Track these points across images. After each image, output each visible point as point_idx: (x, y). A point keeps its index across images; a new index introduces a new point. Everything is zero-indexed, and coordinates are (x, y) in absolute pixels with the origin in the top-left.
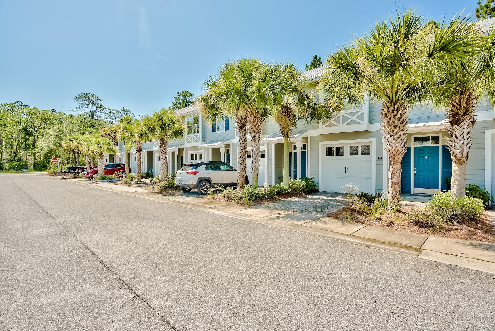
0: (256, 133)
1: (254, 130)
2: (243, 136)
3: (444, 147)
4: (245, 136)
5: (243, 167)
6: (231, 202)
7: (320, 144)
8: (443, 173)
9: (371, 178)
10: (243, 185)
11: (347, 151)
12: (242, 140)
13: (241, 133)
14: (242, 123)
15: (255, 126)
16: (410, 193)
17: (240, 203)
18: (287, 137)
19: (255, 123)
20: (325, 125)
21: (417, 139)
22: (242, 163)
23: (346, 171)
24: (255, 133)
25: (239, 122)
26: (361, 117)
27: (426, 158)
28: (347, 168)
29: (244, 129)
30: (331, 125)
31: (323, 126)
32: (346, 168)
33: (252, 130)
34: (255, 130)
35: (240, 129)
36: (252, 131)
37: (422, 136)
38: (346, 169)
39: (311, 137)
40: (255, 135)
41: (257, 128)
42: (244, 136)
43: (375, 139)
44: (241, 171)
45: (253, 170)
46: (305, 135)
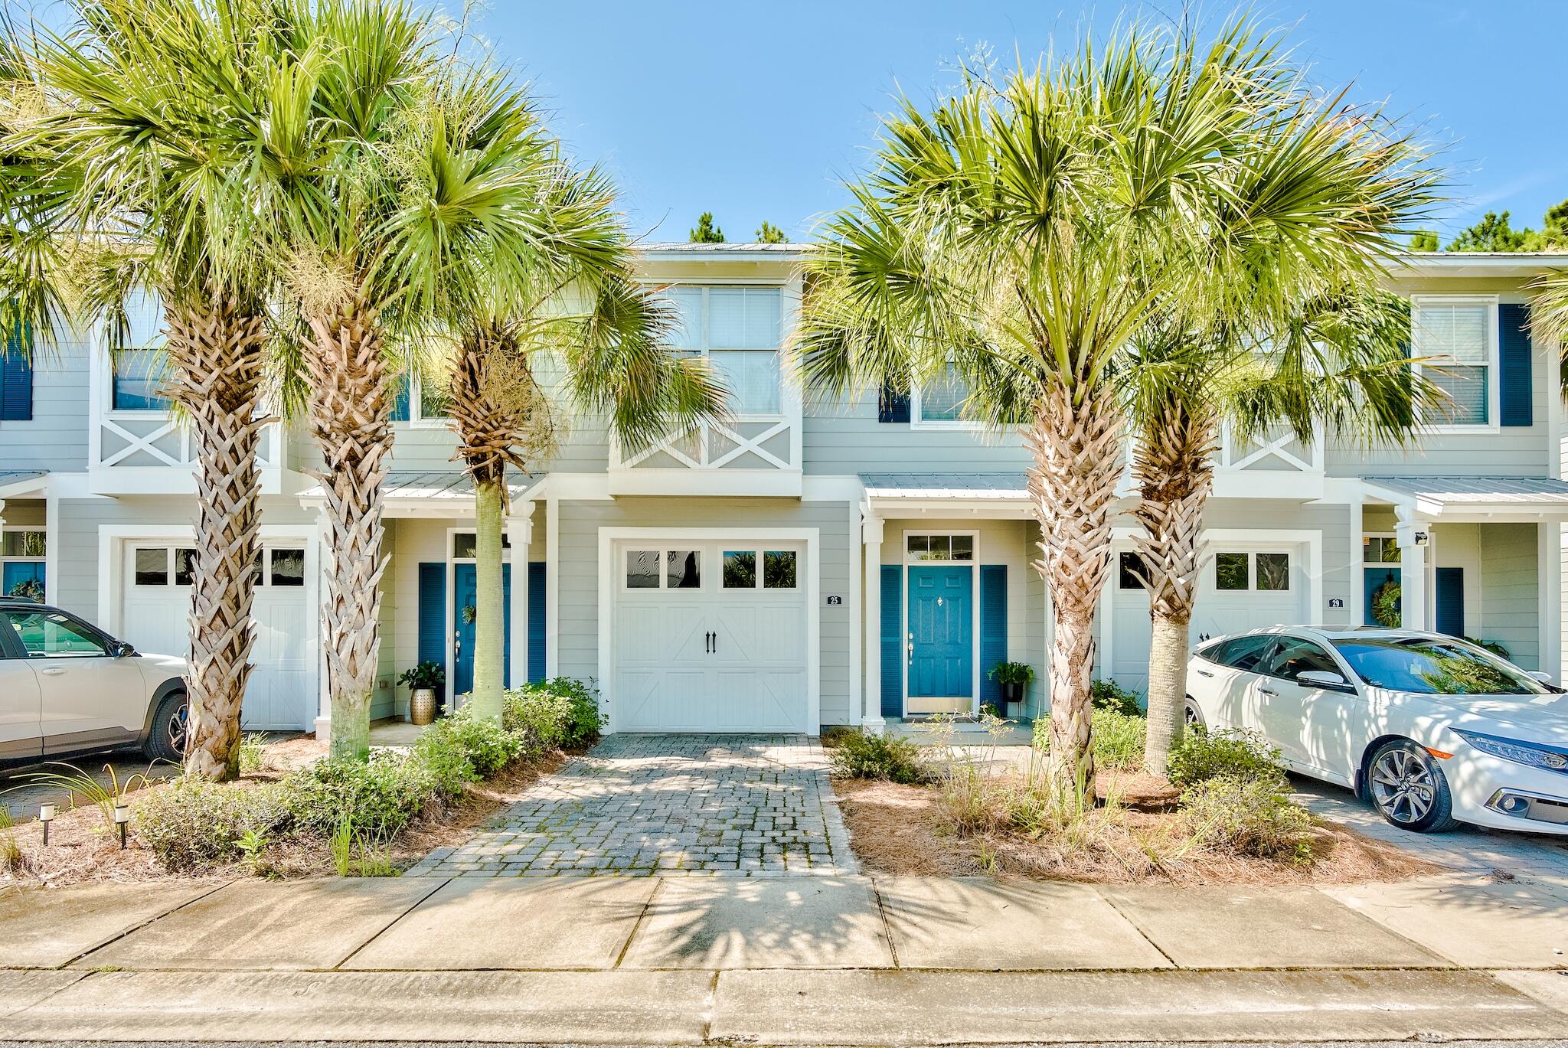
0: (362, 440)
1: (350, 418)
2: (233, 450)
3: (987, 571)
4: (247, 452)
5: (232, 635)
6: (209, 871)
7: (606, 534)
8: (985, 647)
9: (803, 669)
10: (229, 744)
11: (711, 570)
12: (225, 472)
13: (220, 433)
14: (231, 370)
15: (358, 400)
16: (900, 714)
17: (295, 873)
18: (495, 486)
19: (363, 381)
20: (635, 460)
21: (916, 544)
22: (227, 612)
23: (711, 649)
24: (356, 437)
25: (210, 363)
26: (779, 445)
27: (940, 601)
28: (714, 635)
29: (242, 410)
30: (661, 461)
31: (628, 463)
32: (708, 635)
33: (341, 416)
34: (359, 419)
35: (217, 408)
36: (336, 424)
37: (929, 533)
38: (711, 638)
39: (563, 505)
40: (358, 449)
41: (371, 413)
42: (241, 452)
43: (817, 531)
44: (220, 659)
45: (345, 653)
46: (539, 495)
